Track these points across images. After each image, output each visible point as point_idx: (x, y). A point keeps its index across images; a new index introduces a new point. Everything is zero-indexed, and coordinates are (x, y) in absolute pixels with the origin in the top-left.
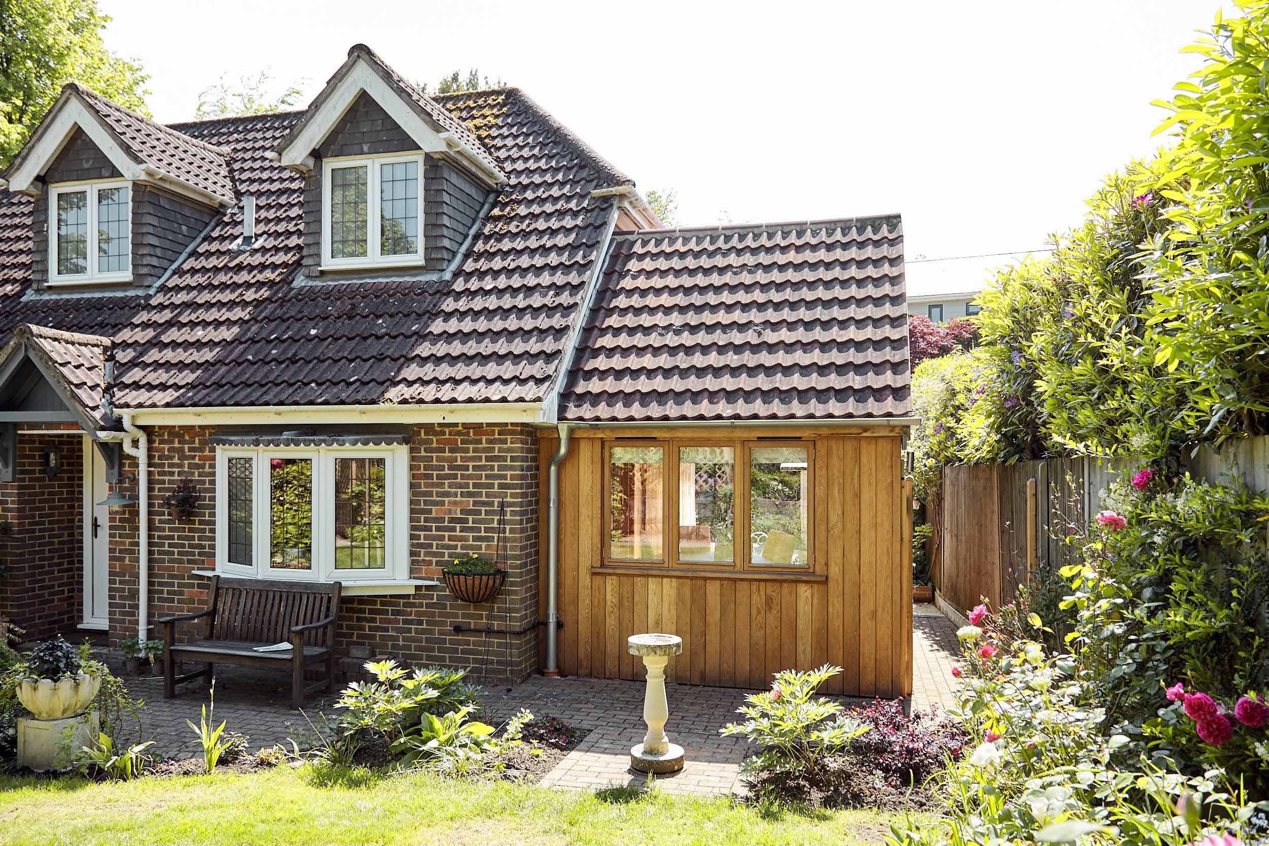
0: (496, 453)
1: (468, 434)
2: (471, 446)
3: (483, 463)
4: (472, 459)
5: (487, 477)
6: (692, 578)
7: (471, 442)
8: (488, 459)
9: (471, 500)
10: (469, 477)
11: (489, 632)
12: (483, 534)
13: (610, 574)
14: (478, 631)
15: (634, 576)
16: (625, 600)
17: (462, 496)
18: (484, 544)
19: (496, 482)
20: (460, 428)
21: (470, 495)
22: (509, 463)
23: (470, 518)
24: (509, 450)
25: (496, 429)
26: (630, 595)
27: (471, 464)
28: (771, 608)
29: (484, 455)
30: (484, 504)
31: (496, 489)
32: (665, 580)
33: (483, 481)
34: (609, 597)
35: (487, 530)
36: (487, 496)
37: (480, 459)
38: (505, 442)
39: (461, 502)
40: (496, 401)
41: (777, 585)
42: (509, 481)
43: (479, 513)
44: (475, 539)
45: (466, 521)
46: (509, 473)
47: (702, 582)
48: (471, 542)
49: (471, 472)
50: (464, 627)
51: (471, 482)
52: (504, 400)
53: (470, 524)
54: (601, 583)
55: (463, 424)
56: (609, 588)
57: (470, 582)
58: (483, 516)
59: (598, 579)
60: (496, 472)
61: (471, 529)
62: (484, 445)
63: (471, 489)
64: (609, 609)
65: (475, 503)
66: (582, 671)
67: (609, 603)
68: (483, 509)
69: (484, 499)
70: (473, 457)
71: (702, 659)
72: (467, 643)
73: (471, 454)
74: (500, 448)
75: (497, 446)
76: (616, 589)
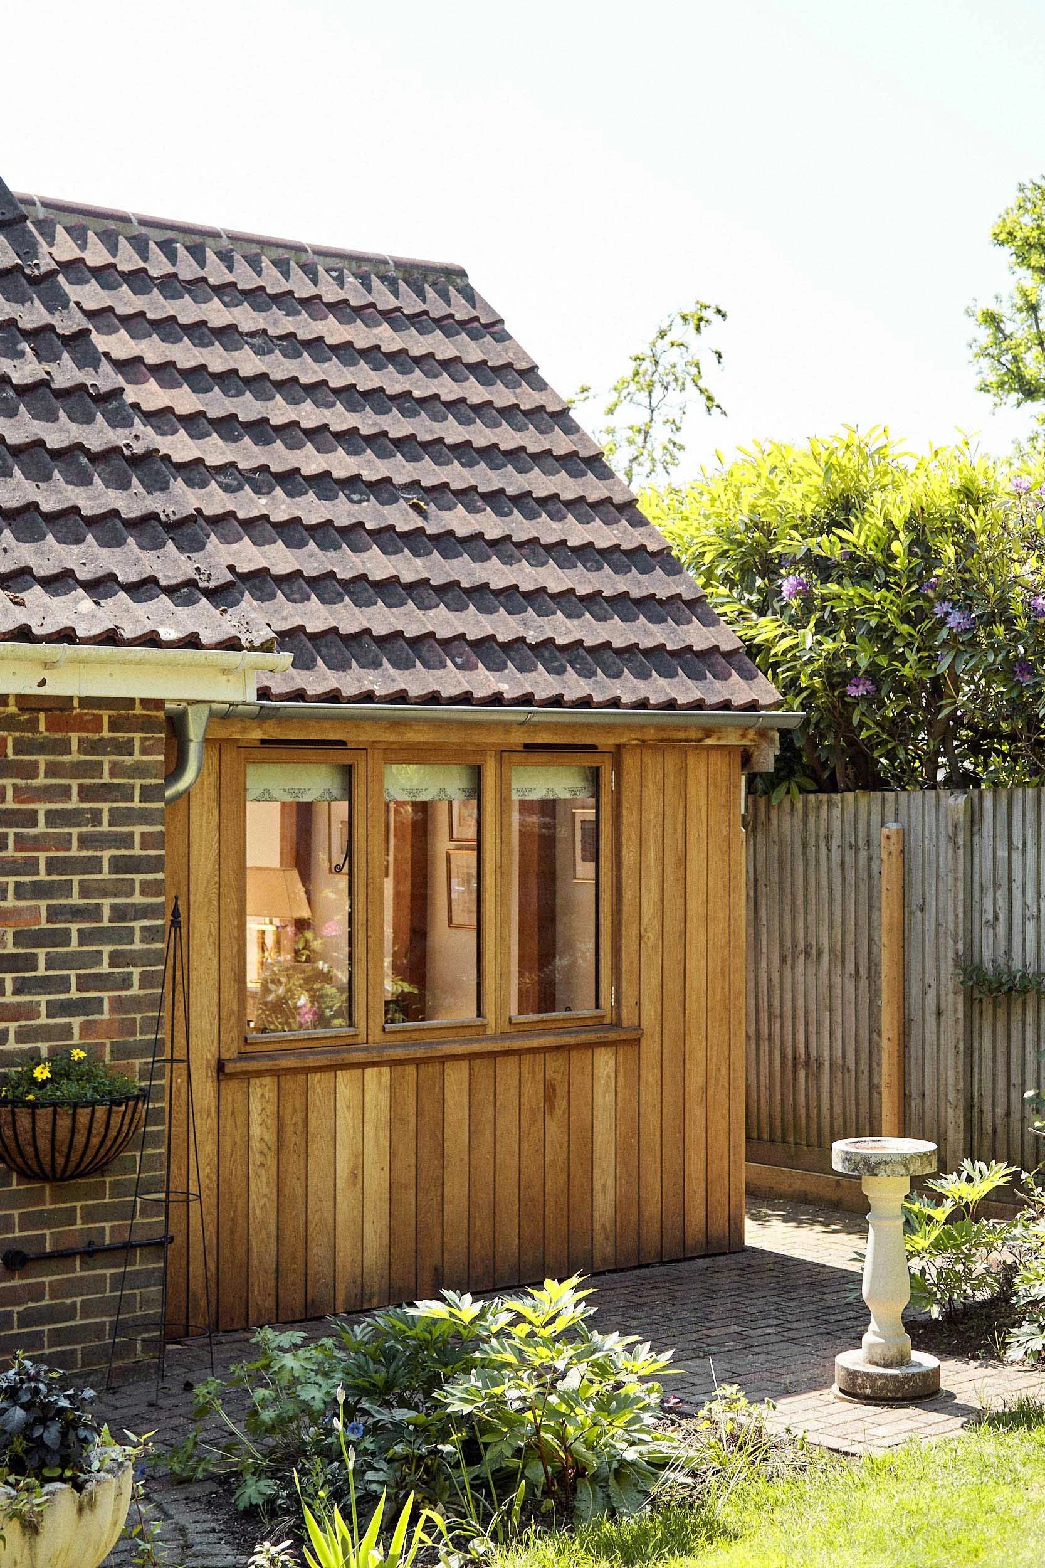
0: (106, 779)
1: (33, 725)
2: (42, 759)
3: (74, 803)
4: (46, 793)
5: (84, 841)
6: (417, 1062)
7: (42, 748)
8: (86, 793)
9: (43, 904)
10: (37, 843)
11: (92, 1252)
12: (74, 994)
13: (260, 1073)
14: (63, 1256)
15: (308, 1070)
16: (289, 1130)
17: (18, 896)
18: (76, 1022)
19: (106, 855)
20: (12, 709)
21: (40, 890)
22: (136, 804)
23: (41, 953)
24: (140, 770)
25: (106, 715)
26: (299, 1118)
27: (42, 808)
28: (552, 1108)
29: (74, 783)
30: (77, 913)
31: (105, 875)
32: (369, 1072)
33: (74, 852)
34: (256, 1130)
35: (84, 983)
36: (86, 890)
37: (65, 792)
38: (126, 748)
39: (16, 911)
40: (171, 644)
41: (561, 1058)
42: (137, 851)
43: (61, 938)
44: (54, 1009)
45: (30, 962)
46: (138, 830)
47: (438, 1068)
48: (43, 1020)
49: (41, 828)
50: (30, 1251)
51: (42, 856)
52: (192, 642)
53: (41, 972)
54: (239, 1096)
55: (20, 698)
56: (255, 1106)
57: (44, 1125)
58: (74, 946)
59: (232, 1088)
60: (105, 828)
61: (44, 985)
62: (75, 756)
63: (43, 876)
64: (256, 1158)
65: (54, 914)
66: (199, 1321)
67: (255, 1144)
68: (74, 927)
69: (76, 900)
70: (47, 788)
71: (437, 1240)
72: (36, 1293)
73: (41, 781)
74: (114, 765)
75: (106, 760)
76: (271, 1108)
